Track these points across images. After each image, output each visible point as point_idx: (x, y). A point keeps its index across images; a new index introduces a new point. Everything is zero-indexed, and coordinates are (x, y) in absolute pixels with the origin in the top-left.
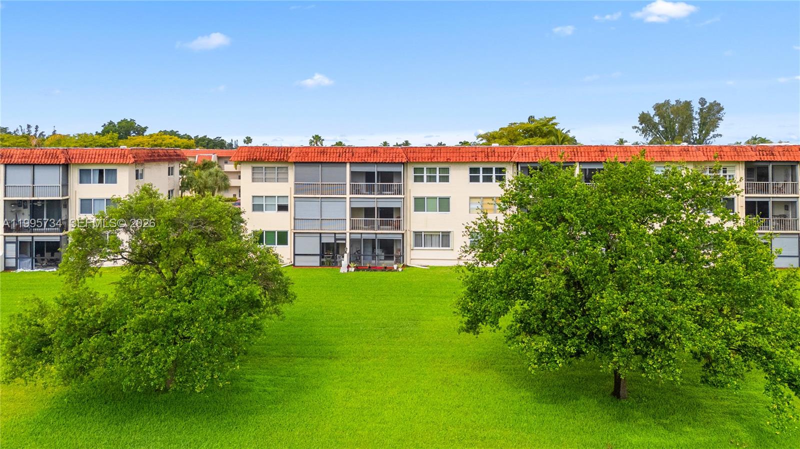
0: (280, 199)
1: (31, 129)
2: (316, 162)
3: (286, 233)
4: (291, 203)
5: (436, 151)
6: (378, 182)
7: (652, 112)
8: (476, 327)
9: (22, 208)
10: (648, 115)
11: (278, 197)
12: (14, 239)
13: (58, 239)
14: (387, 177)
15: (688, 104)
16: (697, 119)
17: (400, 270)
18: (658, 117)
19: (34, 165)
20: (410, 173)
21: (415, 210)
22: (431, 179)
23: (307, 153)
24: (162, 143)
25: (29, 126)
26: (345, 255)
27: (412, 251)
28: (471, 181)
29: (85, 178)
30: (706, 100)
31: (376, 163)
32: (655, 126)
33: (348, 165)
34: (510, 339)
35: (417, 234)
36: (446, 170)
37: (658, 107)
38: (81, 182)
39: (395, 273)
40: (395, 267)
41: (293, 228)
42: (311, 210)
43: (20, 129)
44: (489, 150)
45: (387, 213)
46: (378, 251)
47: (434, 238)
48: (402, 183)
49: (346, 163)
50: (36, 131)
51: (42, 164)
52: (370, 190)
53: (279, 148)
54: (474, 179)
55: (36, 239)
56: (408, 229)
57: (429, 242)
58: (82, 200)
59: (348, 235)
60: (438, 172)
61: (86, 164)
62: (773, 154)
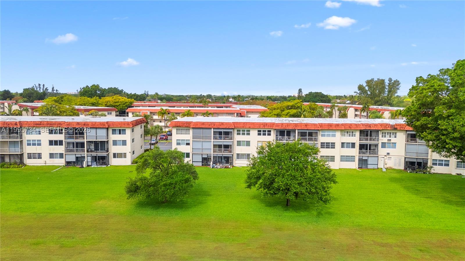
0: (187, 141)
1: (41, 86)
2: (200, 128)
3: (189, 153)
4: (191, 142)
5: (245, 124)
6: (223, 135)
7: (365, 85)
8: (250, 187)
9: (91, 143)
10: (362, 86)
11: (186, 140)
12: (90, 155)
13: (106, 155)
14: (227, 133)
15: (383, 81)
16: (387, 89)
17: (231, 168)
18: (367, 87)
19: (96, 128)
20: (236, 131)
21: (237, 146)
22: (243, 134)
23: (197, 124)
24: (119, 101)
25: (39, 85)
26: (211, 162)
27: (236, 161)
28: (258, 135)
29: (114, 132)
30: (392, 79)
31: (223, 128)
32: (366, 92)
33: (212, 129)
34: (258, 190)
35: (238, 155)
36: (249, 131)
37: (368, 82)
38: (113, 134)
39: (230, 169)
40: (229, 166)
41: (192, 151)
42: (198, 145)
43: (34, 86)
44: (265, 124)
45: (227, 147)
46: (223, 160)
47: (244, 156)
48: (232, 136)
49: (211, 128)
50: (44, 87)
51: (100, 128)
52: (220, 138)
53: (186, 122)
54: (259, 134)
55: (98, 155)
56: (235, 152)
57: (242, 157)
58: (113, 141)
59: (212, 154)
60: (246, 131)
61: (115, 127)
62: (370, 127)
